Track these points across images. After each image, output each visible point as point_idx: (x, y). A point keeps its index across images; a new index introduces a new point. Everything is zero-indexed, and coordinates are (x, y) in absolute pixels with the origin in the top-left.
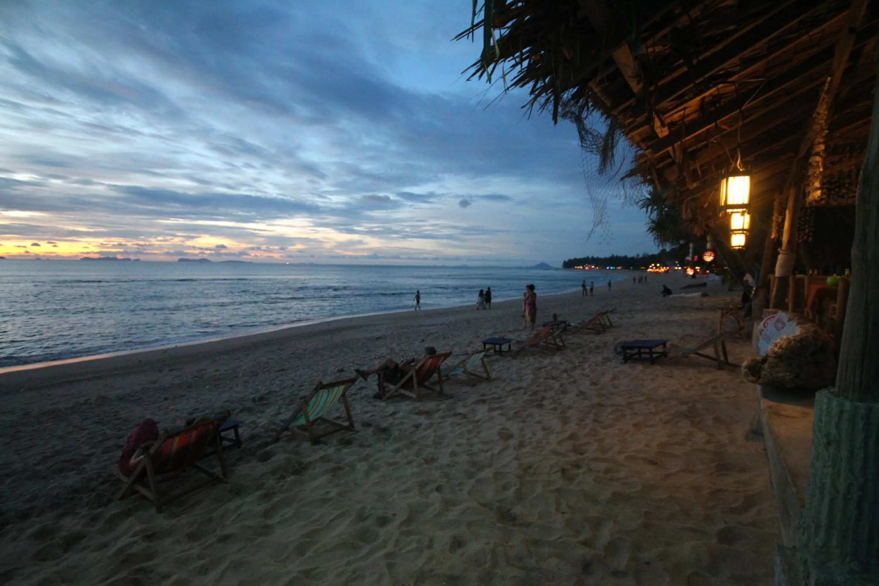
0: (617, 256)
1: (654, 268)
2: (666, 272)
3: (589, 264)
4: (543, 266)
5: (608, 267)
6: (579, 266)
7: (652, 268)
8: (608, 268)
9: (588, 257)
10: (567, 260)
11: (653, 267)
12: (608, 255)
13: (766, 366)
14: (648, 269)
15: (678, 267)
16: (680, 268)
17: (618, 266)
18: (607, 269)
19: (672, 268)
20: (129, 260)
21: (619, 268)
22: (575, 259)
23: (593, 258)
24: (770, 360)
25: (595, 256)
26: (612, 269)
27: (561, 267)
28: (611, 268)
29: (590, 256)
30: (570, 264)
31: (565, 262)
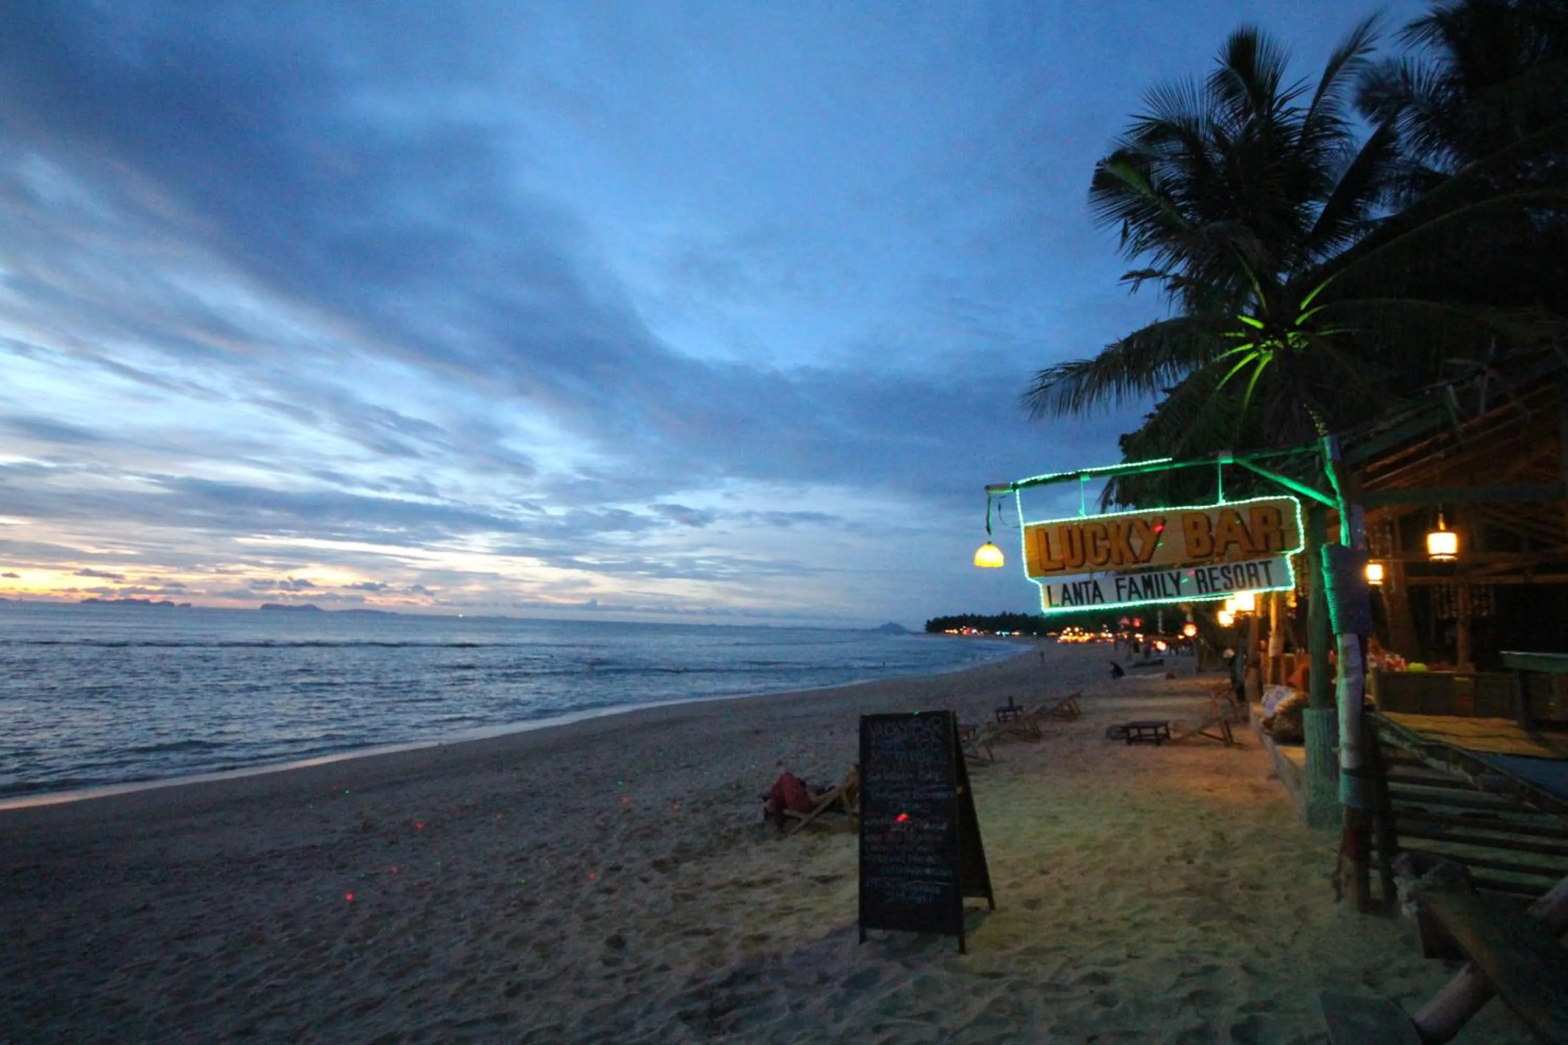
0: (1011, 614)
1: (1071, 634)
2: (1091, 641)
3: (968, 626)
4: (894, 629)
5: (997, 631)
6: (953, 629)
7: (1067, 634)
8: (998, 633)
9: (965, 614)
10: (931, 619)
11: (1068, 632)
12: (996, 612)
13: (1276, 721)
14: (1060, 635)
15: (1107, 633)
16: (1110, 635)
17: (1014, 631)
18: (996, 635)
19: (1098, 635)
20: (172, 604)
21: (1017, 633)
22: (946, 618)
23: (973, 616)
24: (1278, 717)
25: (977, 614)
26: (1006, 635)
27: (924, 631)
28: (1004, 633)
29: (969, 614)
30: (937, 626)
31: (928, 622)
